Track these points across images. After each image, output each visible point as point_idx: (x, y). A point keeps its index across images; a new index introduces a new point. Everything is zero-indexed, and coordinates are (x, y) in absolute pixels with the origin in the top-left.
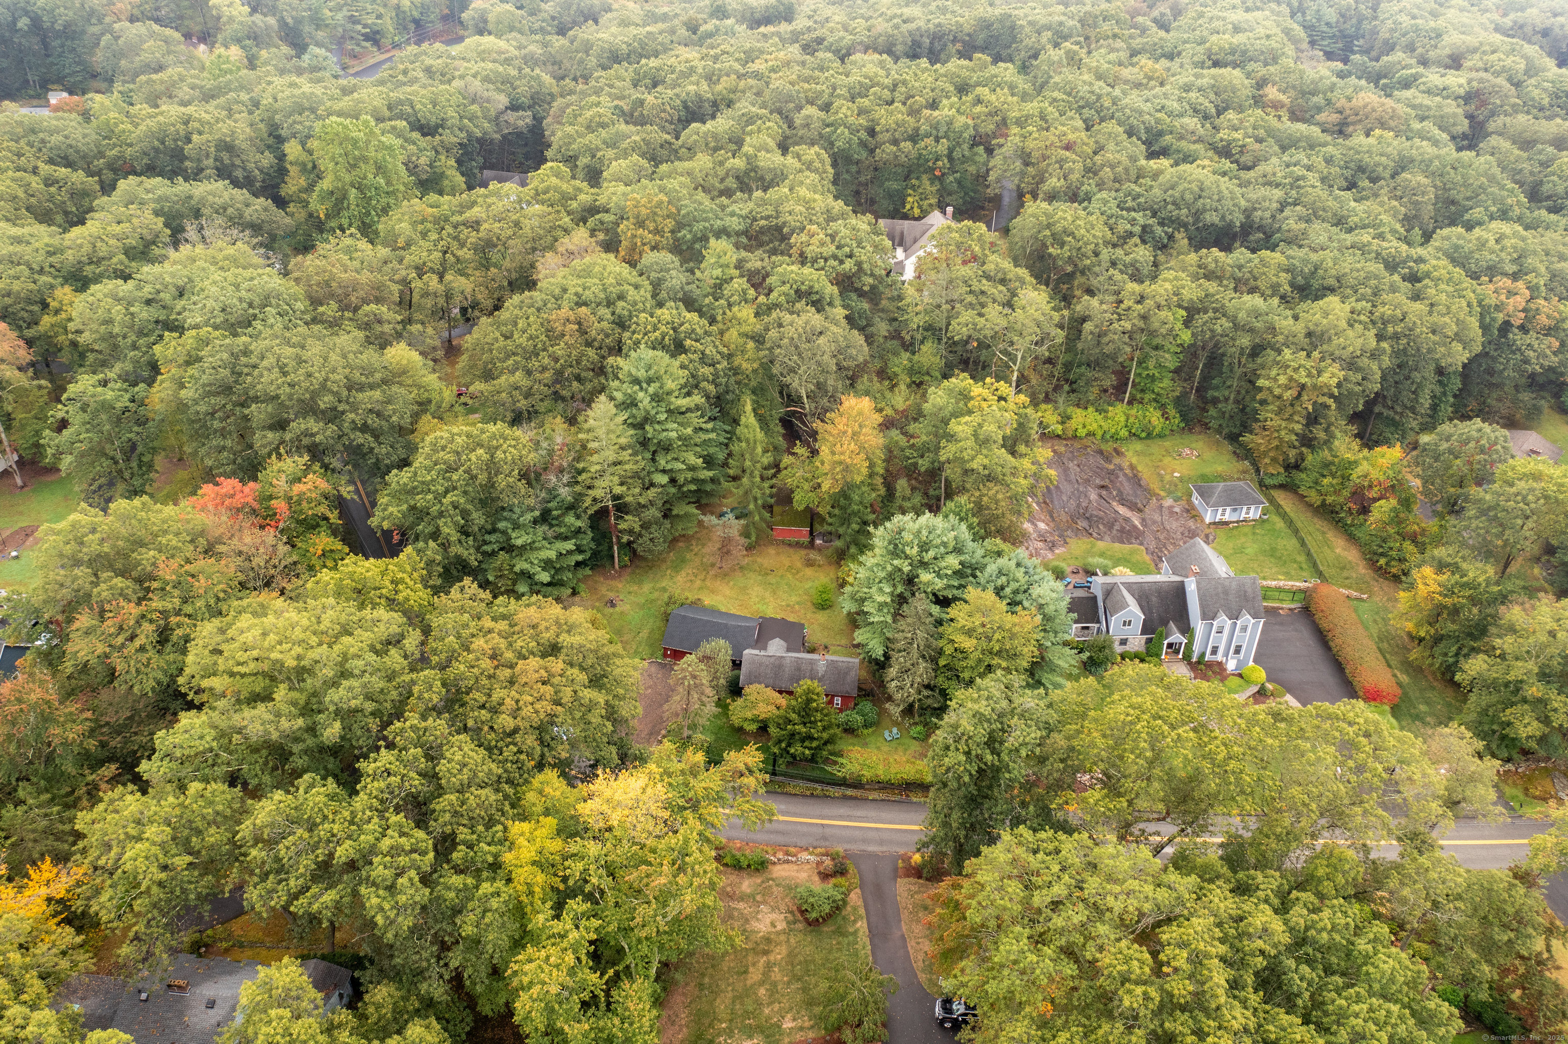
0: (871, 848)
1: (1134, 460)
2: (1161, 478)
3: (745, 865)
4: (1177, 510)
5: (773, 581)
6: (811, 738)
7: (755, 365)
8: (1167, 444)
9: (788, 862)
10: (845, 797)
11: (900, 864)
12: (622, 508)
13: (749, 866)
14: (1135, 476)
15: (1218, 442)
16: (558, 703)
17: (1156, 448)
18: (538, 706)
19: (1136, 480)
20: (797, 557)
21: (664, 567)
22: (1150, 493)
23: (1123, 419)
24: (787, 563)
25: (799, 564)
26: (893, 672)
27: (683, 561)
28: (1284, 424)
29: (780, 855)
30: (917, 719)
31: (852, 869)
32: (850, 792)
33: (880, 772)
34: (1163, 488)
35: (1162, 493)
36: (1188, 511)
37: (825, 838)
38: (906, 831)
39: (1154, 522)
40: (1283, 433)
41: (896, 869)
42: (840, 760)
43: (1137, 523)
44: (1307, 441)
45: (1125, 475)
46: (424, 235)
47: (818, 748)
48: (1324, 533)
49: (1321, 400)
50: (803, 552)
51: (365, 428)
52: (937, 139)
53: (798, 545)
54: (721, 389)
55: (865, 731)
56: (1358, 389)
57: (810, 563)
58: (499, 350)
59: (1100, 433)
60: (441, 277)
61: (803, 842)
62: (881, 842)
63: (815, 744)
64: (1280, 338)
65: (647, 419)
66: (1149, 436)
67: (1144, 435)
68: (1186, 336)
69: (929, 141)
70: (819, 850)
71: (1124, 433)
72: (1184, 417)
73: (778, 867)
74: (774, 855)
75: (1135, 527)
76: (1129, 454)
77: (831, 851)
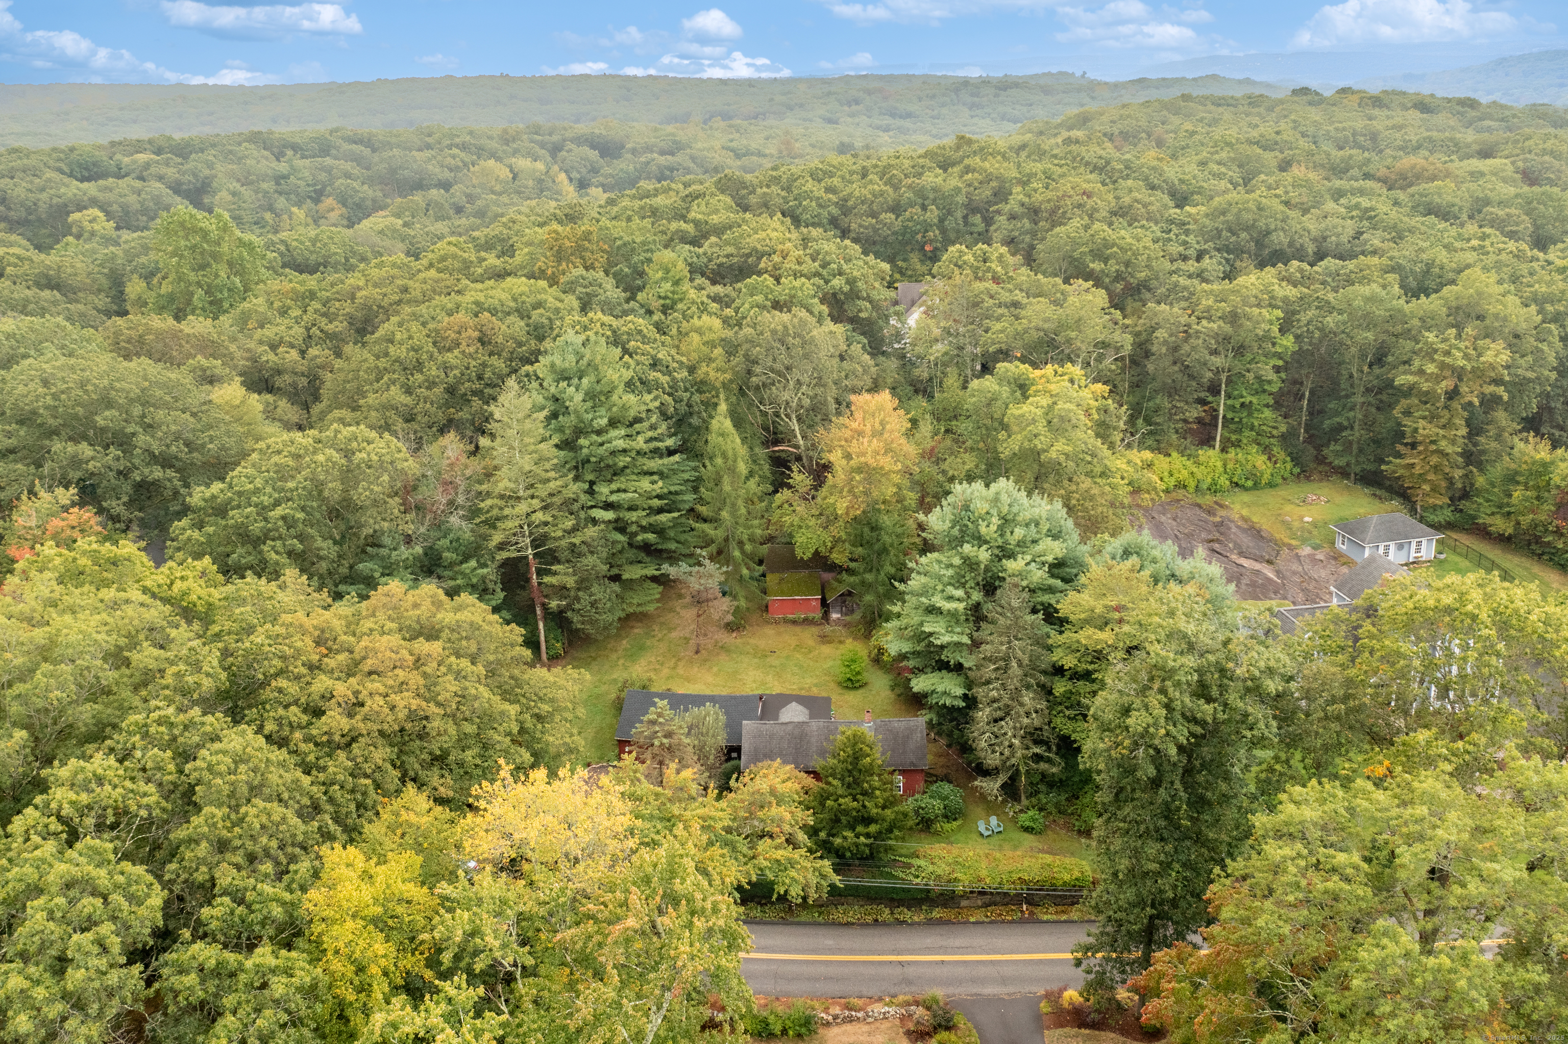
0: (989, 990)
1: (1245, 512)
2: (1287, 526)
3: (777, 1029)
4: (1320, 556)
5: (776, 663)
6: (867, 820)
7: (728, 376)
8: (1283, 493)
9: (850, 1020)
10: (931, 923)
11: (1044, 1007)
12: (549, 557)
13: (784, 1032)
14: (1252, 528)
15: (1347, 487)
16: (432, 699)
17: (1270, 498)
18: (395, 698)
19: (1256, 533)
20: (808, 635)
21: (614, 656)
22: (1278, 545)
23: (1219, 464)
24: (793, 642)
25: (811, 642)
26: (982, 715)
27: (642, 648)
28: (1441, 432)
29: (836, 1010)
30: (1025, 802)
31: (960, 1020)
32: (936, 913)
33: (984, 873)
34: (1294, 536)
35: (1294, 542)
36: (1335, 559)
37: (908, 982)
38: (1040, 962)
39: (1294, 573)
40: (1443, 443)
41: (1038, 1017)
42: (916, 862)
43: (1271, 575)
44: (1472, 458)
45: (1238, 527)
46: (284, 312)
47: (878, 836)
48: (1526, 569)
49: (1490, 389)
50: (814, 630)
51: (166, 462)
52: (924, 208)
53: (807, 622)
54: (683, 408)
55: (947, 826)
56: (1531, 375)
57: (824, 639)
58: (368, 371)
59: (1192, 484)
60: (303, 353)
61: (873, 991)
62: (1004, 981)
63: (873, 828)
64: (1416, 322)
65: (580, 431)
66: (1256, 486)
67: (1250, 483)
68: (1288, 342)
69: (917, 210)
70: (901, 998)
71: (1224, 481)
72: (1296, 460)
73: (835, 1031)
74: (826, 1010)
75: (1269, 580)
76: (1237, 507)
77: (920, 998)
